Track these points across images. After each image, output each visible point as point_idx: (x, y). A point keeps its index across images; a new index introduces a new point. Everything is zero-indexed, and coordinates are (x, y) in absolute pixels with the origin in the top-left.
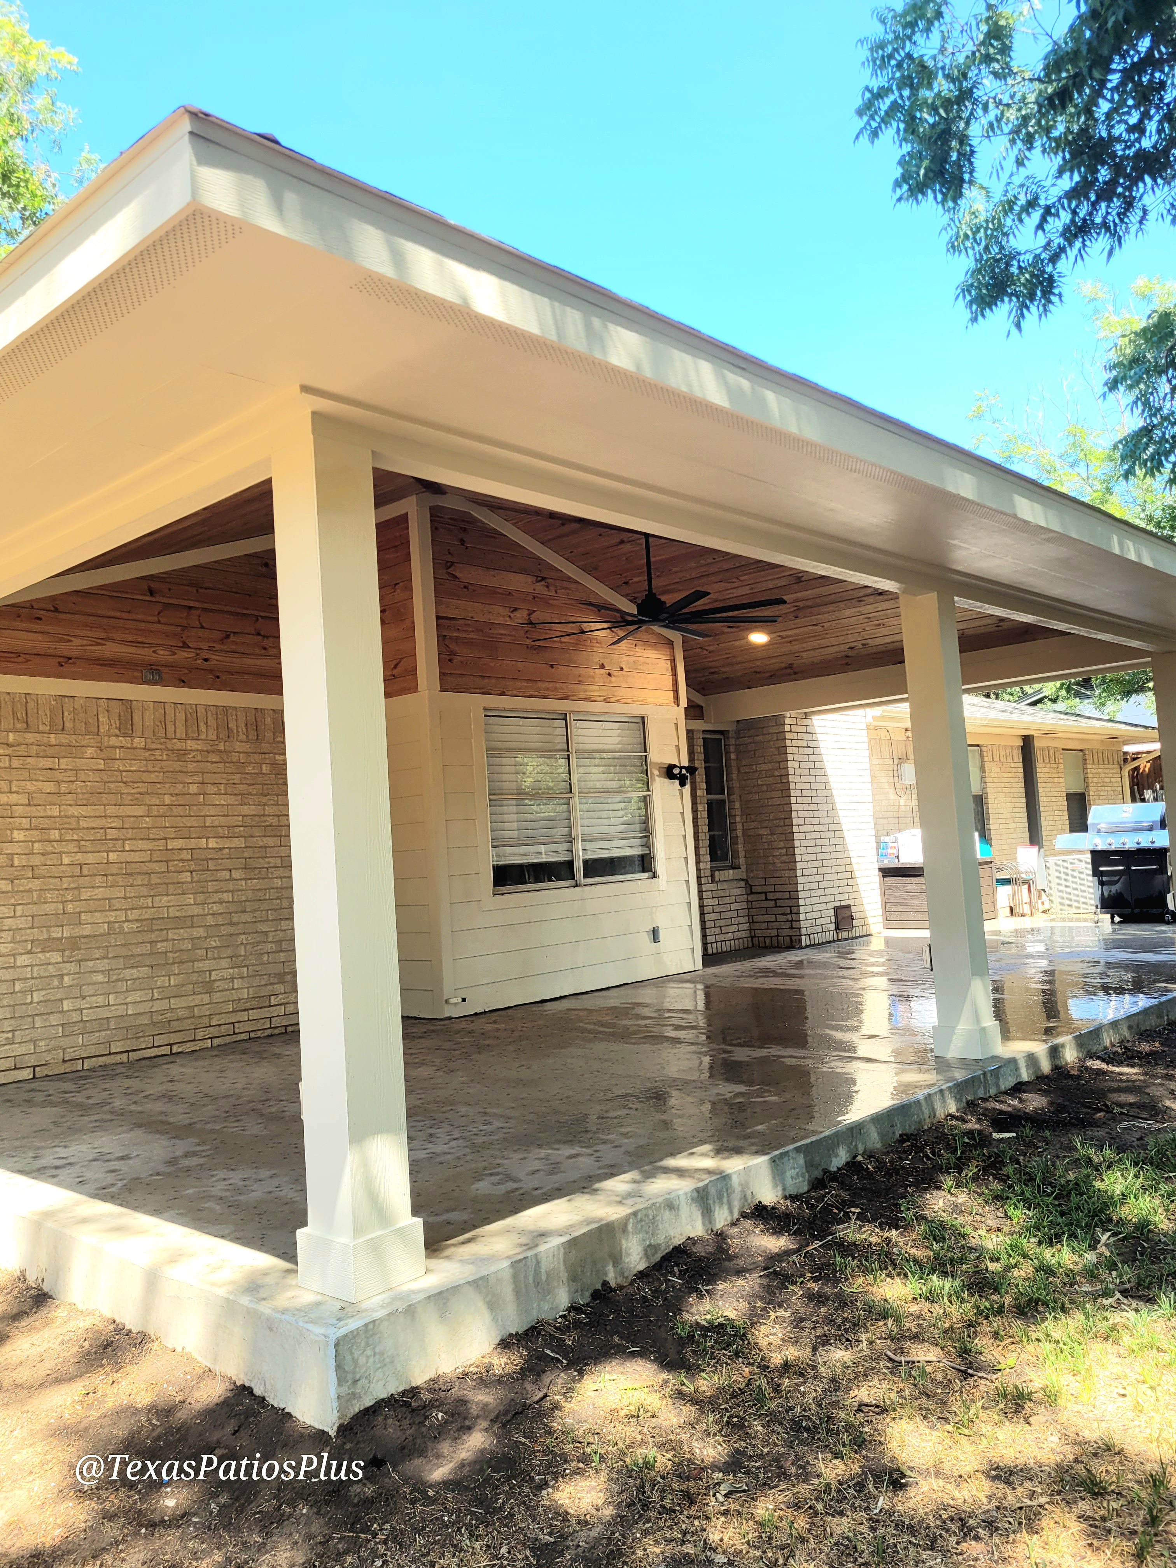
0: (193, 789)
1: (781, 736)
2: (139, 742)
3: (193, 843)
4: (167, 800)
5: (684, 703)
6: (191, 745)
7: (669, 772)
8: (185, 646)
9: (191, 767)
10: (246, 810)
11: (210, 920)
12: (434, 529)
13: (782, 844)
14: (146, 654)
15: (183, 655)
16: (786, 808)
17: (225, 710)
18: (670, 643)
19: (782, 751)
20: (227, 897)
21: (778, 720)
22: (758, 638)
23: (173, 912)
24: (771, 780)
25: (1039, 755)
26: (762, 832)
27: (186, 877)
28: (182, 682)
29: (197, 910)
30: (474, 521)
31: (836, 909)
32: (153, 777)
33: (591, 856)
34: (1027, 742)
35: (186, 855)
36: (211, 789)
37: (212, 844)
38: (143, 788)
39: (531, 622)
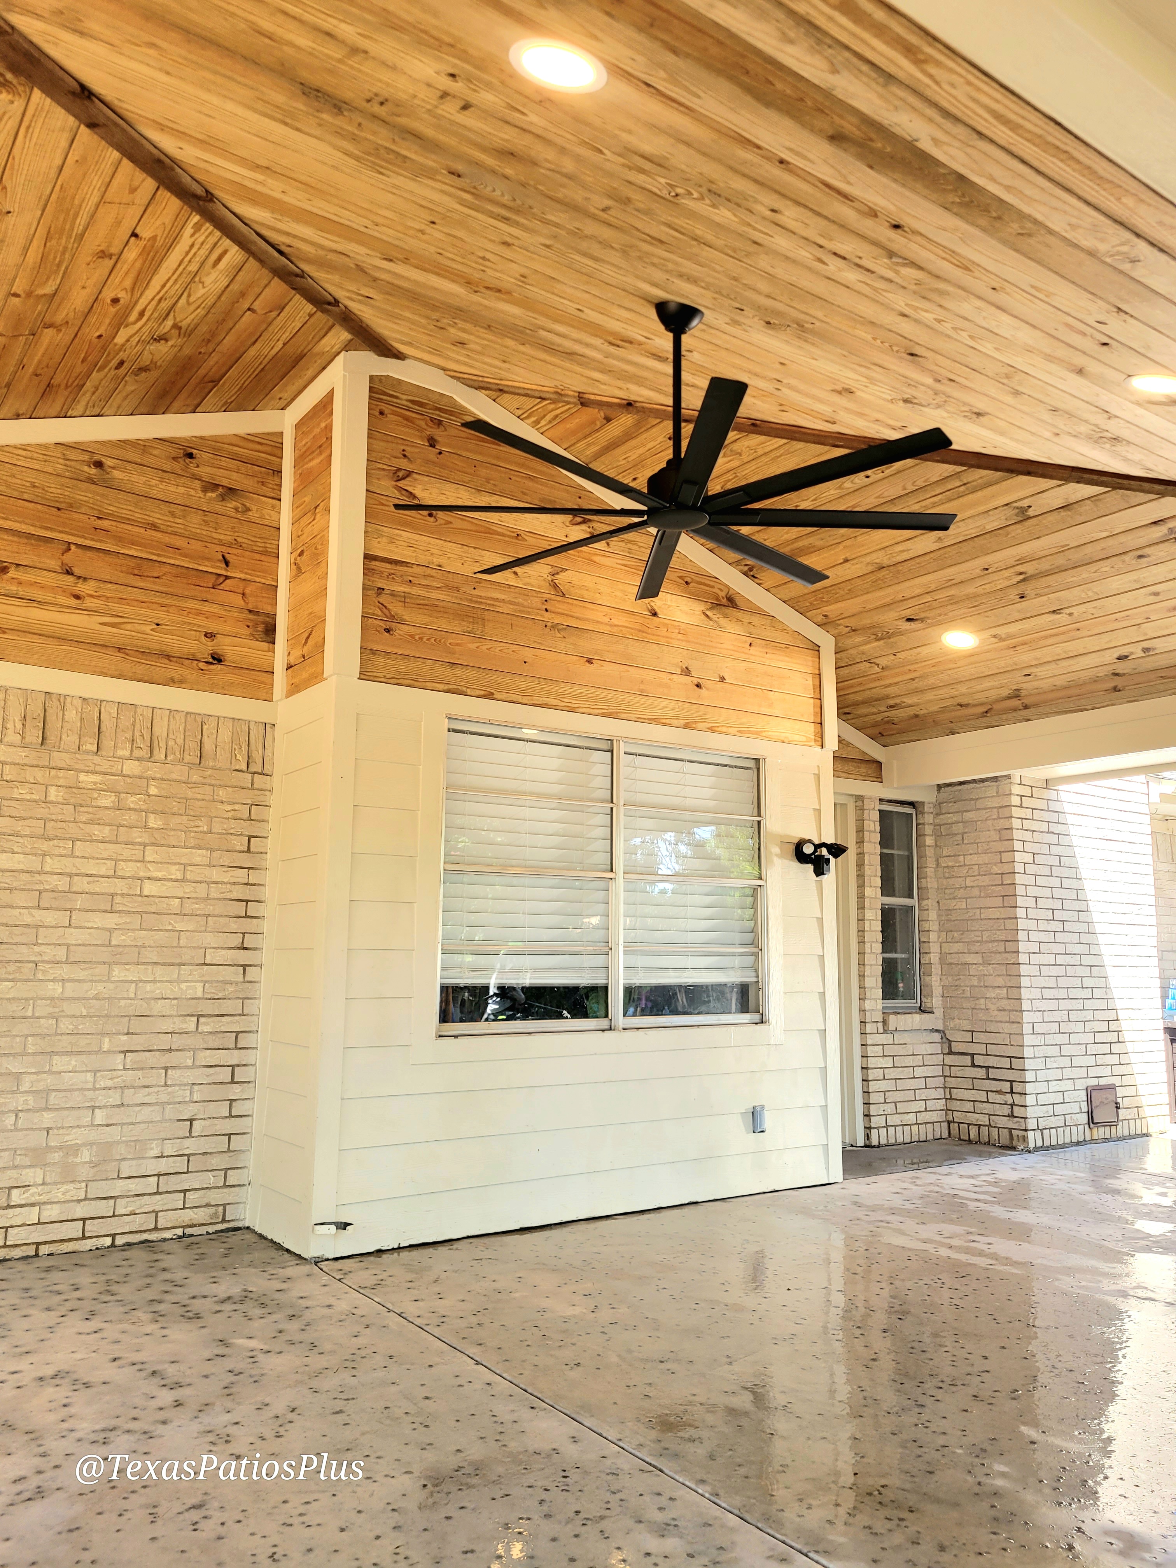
1: (1004, 811)
5: (832, 743)
7: (797, 850)
13: (1000, 981)
16: (1009, 924)
18: (814, 648)
19: (1006, 834)
21: (1001, 786)
22: (960, 639)
24: (986, 880)
26: (970, 959)
31: (1091, 1091)
33: (640, 980)
39: (555, 586)
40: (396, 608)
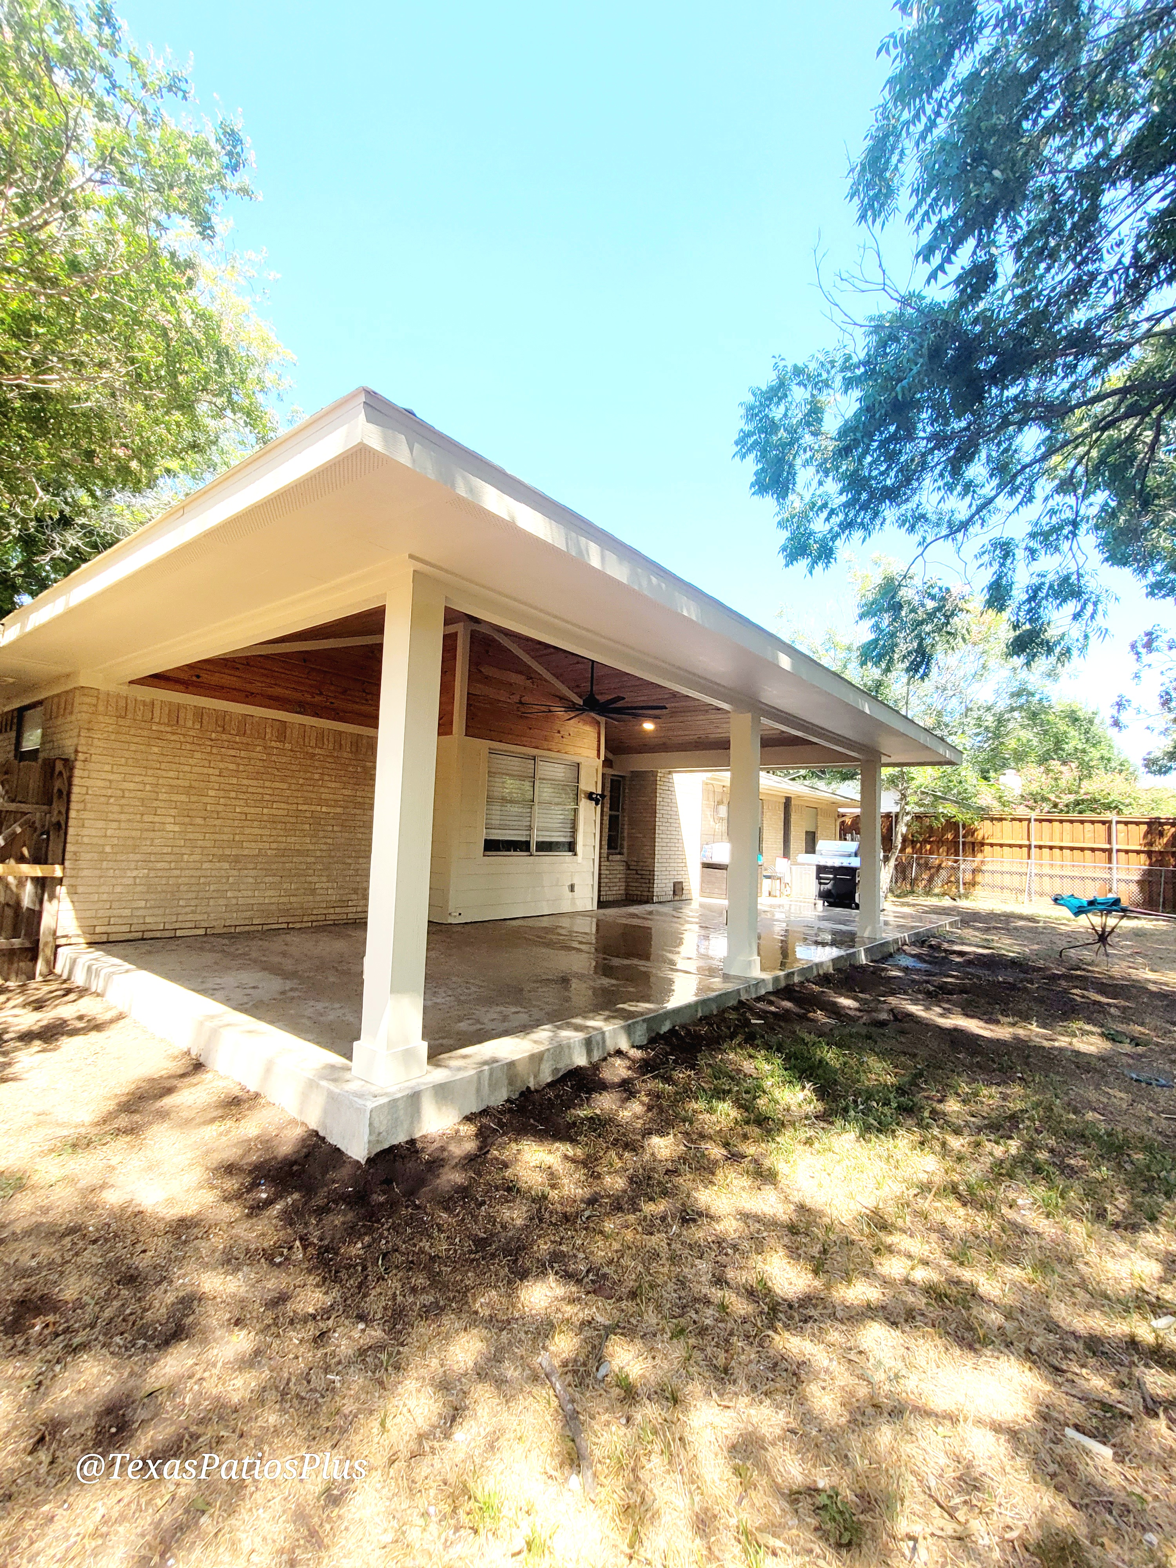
0: (317, 776)
1: (654, 783)
2: (288, 746)
3: (313, 808)
4: (301, 781)
5: (602, 758)
6: (317, 751)
7: (590, 796)
8: (321, 694)
9: (317, 764)
10: (346, 792)
11: (318, 854)
12: (472, 642)
13: (648, 844)
14: (297, 696)
15: (318, 699)
16: (653, 824)
17: (340, 733)
18: (598, 723)
19: (654, 791)
20: (329, 841)
21: (654, 774)
22: (649, 726)
23: (297, 847)
24: (646, 807)
25: (793, 809)
26: (638, 836)
27: (307, 827)
28: (316, 715)
29: (311, 847)
30: (494, 640)
31: (675, 884)
32: (294, 767)
33: (541, 839)
34: (788, 800)
35: (308, 814)
36: (326, 778)
37: (324, 809)
38: (288, 773)
40: (476, 711)
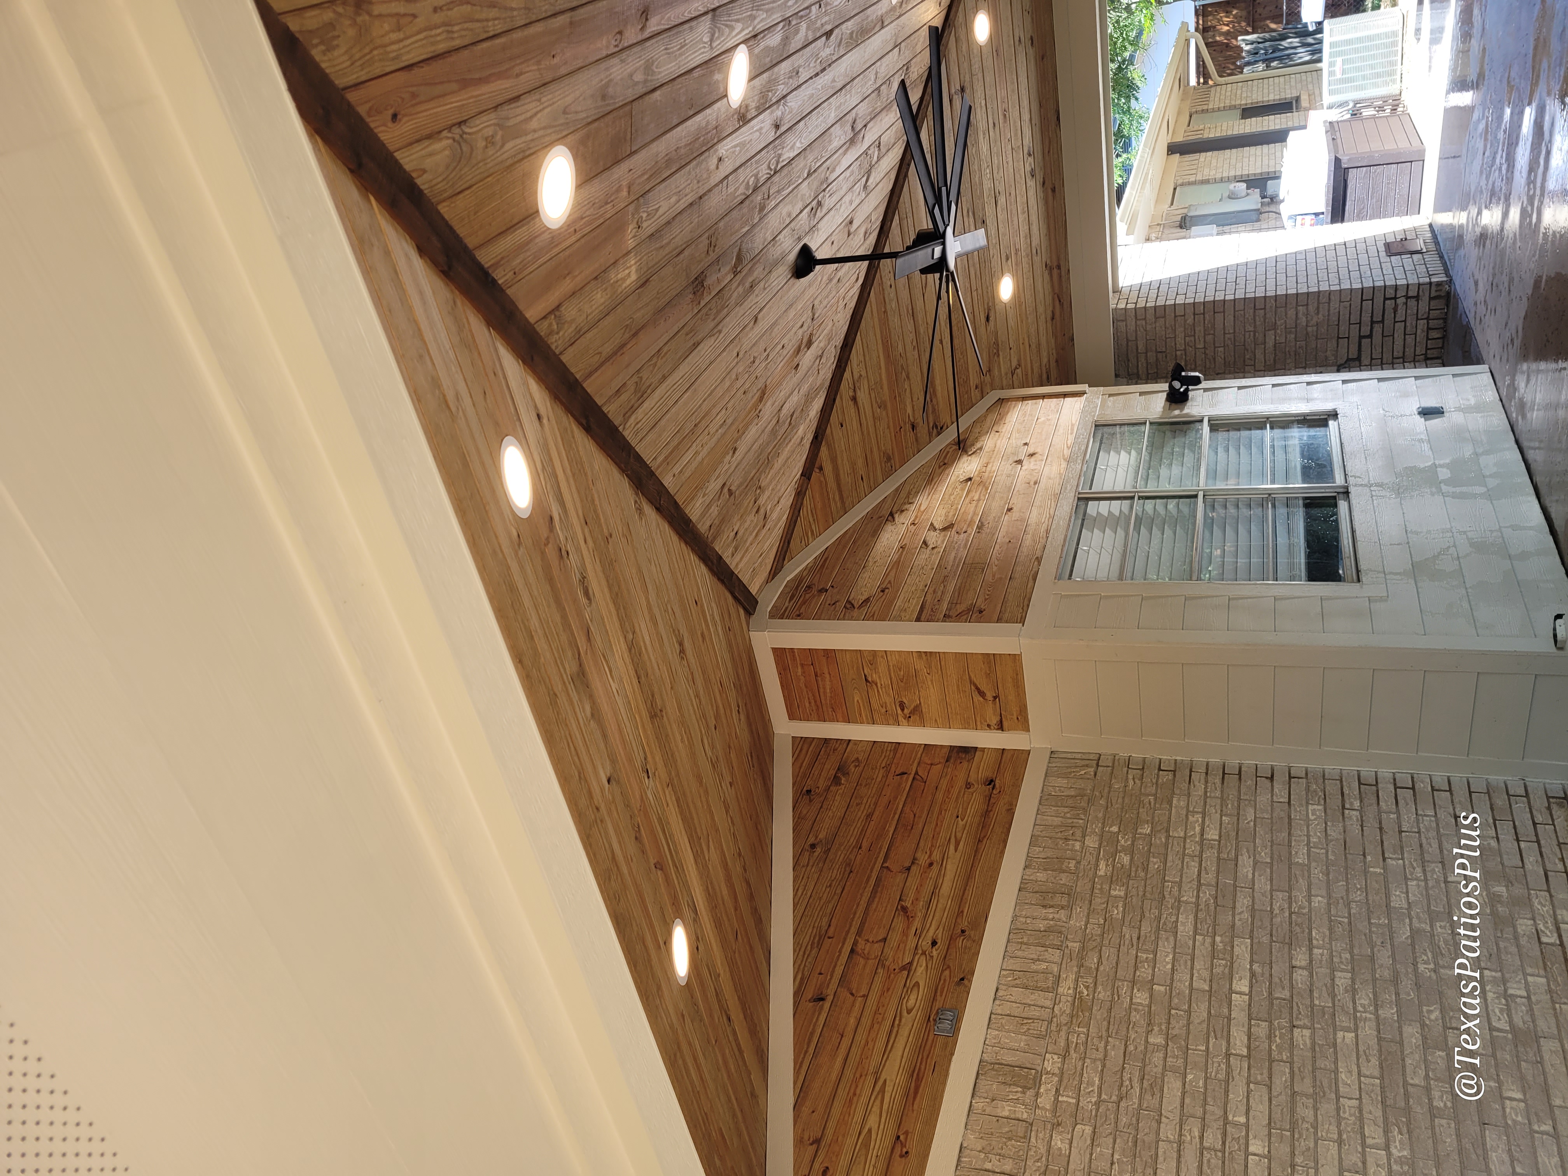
2: (1052, 1063)
3: (1239, 1015)
5: (1083, 388)
7: (1177, 398)
8: (908, 967)
12: (799, 616)
14: (909, 1026)
16: (1240, 306)
18: (1001, 401)
19: (1160, 312)
21: (1121, 317)
22: (1006, 289)
25: (1194, 139)
28: (964, 980)
30: (800, 578)
31: (1391, 254)
34: (1174, 149)
37: (1242, 985)
39: (945, 529)
40: (961, 608)
